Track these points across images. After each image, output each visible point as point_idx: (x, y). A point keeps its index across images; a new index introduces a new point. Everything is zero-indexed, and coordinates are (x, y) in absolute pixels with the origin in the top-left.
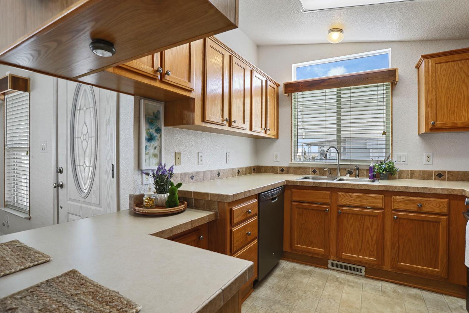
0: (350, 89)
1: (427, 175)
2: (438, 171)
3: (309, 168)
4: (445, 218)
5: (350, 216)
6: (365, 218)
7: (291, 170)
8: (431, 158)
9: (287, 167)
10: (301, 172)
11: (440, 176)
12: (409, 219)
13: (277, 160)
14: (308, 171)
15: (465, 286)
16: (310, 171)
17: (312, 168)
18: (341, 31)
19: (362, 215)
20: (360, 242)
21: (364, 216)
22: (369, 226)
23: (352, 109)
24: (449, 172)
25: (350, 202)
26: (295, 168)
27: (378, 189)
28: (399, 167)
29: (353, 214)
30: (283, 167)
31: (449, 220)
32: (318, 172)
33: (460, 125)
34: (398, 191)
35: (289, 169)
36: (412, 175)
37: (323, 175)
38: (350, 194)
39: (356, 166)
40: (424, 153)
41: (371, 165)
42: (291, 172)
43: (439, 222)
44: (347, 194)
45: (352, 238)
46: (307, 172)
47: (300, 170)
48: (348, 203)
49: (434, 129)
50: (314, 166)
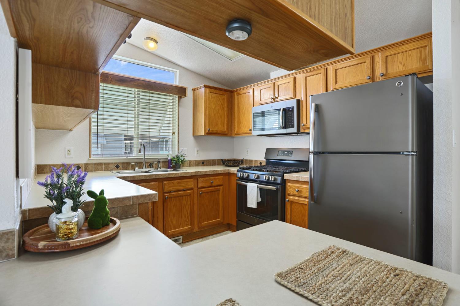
0: (150, 93)
1: (197, 163)
2: (202, 160)
3: (112, 164)
5: (173, 199)
6: (182, 198)
7: (90, 167)
8: (199, 152)
9: (85, 164)
10: (102, 168)
11: (203, 163)
12: (206, 192)
13: (70, 156)
14: (111, 166)
16: (113, 166)
17: (115, 163)
18: (156, 42)
19: (181, 196)
20: (180, 217)
21: (182, 197)
22: (185, 203)
23: (151, 111)
24: (207, 160)
25: (173, 188)
26: (95, 164)
27: (191, 175)
29: (174, 197)
30: (78, 164)
31: (223, 188)
32: (121, 166)
34: (202, 175)
35: (87, 166)
36: (190, 164)
37: (126, 169)
38: (173, 181)
39: (159, 159)
40: (196, 149)
41: (169, 158)
42: (91, 169)
43: (219, 191)
44: (170, 182)
45: (175, 217)
46: (109, 168)
47: (101, 166)
48: (172, 189)
49: (209, 133)
50: (117, 161)
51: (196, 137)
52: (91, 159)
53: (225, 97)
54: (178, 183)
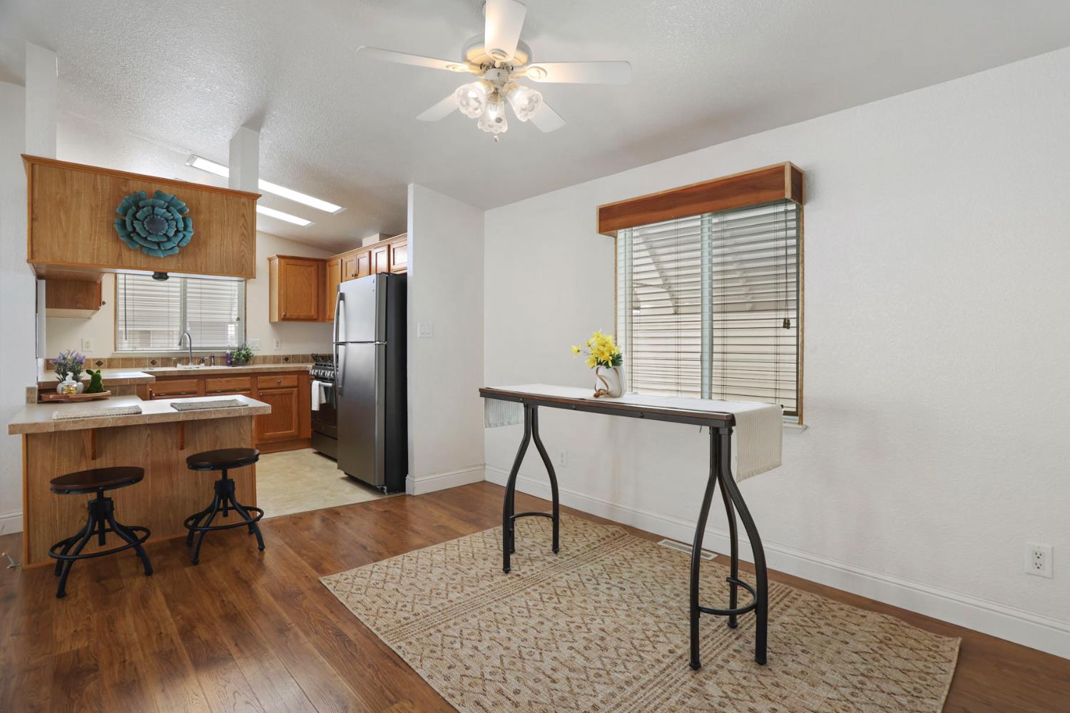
1: (276, 359)
2: (285, 356)
3: (146, 359)
4: (296, 389)
8: (280, 344)
9: (108, 359)
11: (287, 359)
12: (271, 395)
13: (89, 349)
14: (144, 362)
15: (309, 439)
16: (148, 362)
17: (149, 358)
24: (293, 356)
25: (220, 387)
26: (122, 359)
27: (246, 372)
28: (255, 353)
30: (100, 359)
31: (298, 391)
32: (159, 362)
33: (302, 317)
34: (263, 372)
35: (111, 362)
36: (265, 359)
37: (166, 366)
38: (219, 379)
39: (212, 353)
40: (274, 340)
41: (228, 352)
42: (116, 365)
43: (292, 394)
44: (215, 380)
46: (142, 364)
47: (131, 362)
49: (285, 319)
50: (153, 356)
51: (273, 324)
52: (117, 352)
53: (313, 269)
54: (228, 381)
